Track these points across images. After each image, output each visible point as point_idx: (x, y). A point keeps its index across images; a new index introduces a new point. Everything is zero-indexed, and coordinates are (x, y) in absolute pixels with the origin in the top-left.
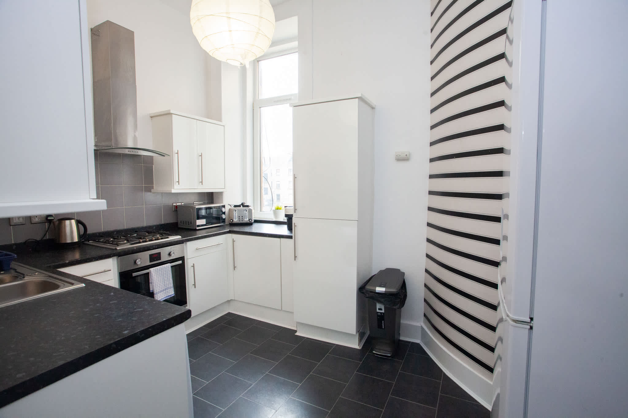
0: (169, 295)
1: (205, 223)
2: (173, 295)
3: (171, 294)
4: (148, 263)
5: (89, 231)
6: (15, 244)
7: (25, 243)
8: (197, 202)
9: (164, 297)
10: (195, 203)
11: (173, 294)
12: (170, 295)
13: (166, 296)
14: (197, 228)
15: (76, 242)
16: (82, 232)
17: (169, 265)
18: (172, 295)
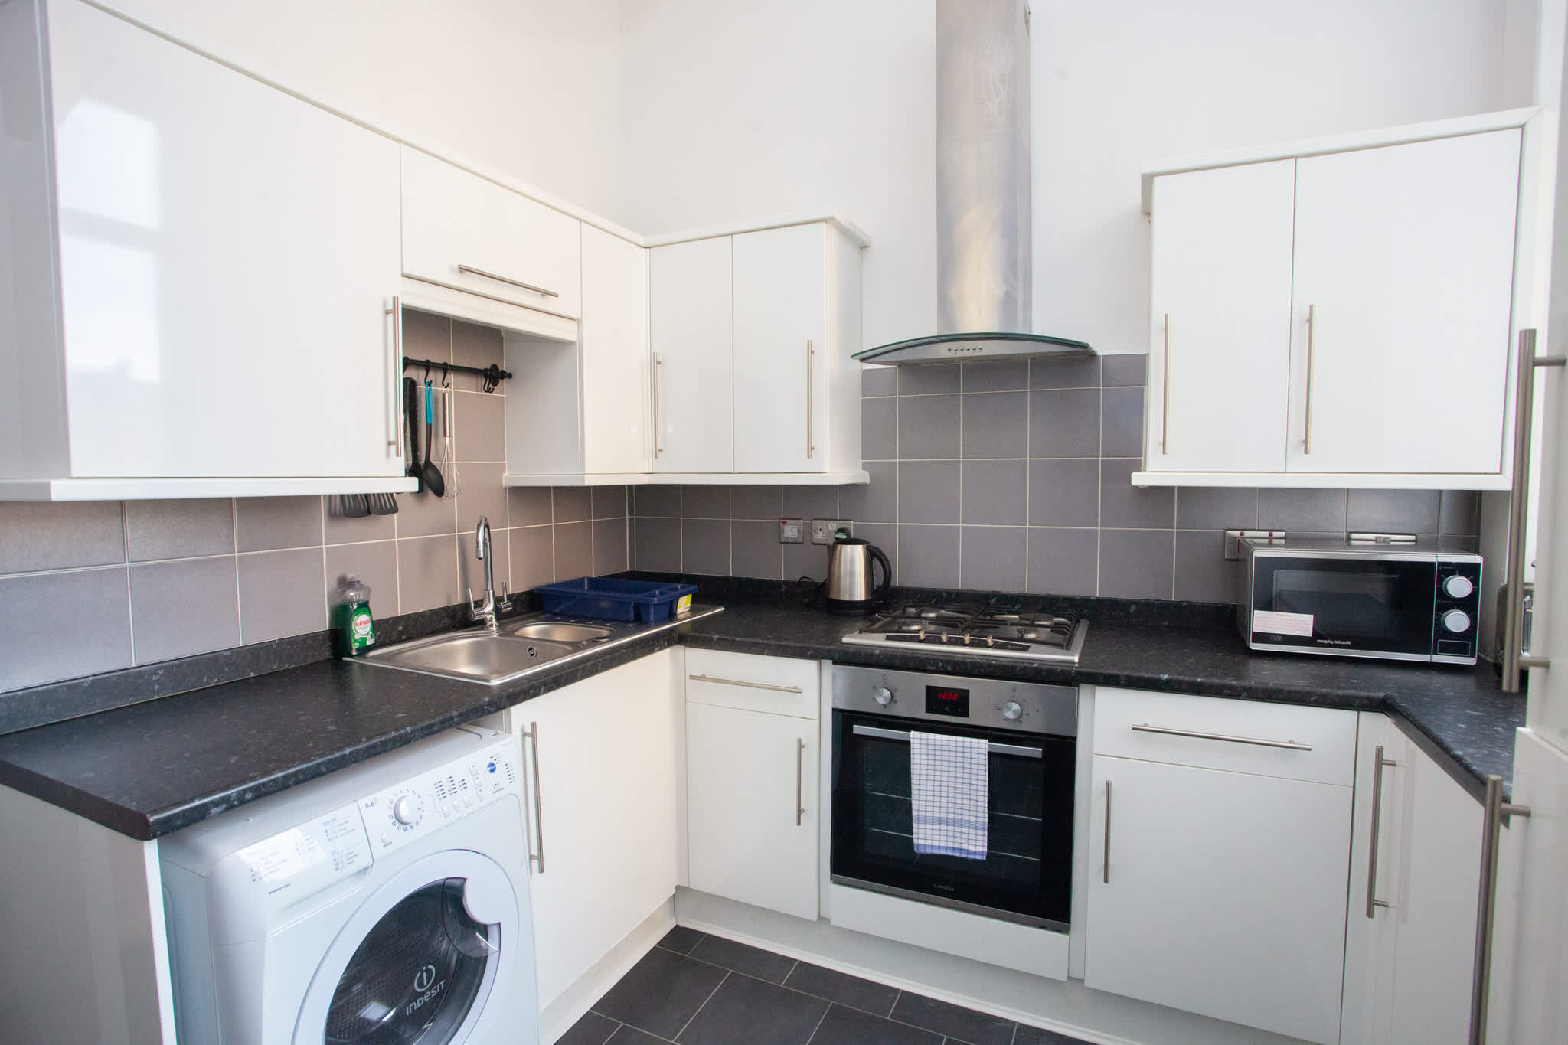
0: (965, 847)
1: (1309, 633)
2: (978, 857)
3: (972, 848)
4: (921, 713)
5: (896, 582)
6: (785, 582)
7: (799, 583)
8: (1373, 536)
9: (943, 844)
10: (1354, 536)
11: (982, 853)
12: (968, 852)
13: (951, 845)
14: (1254, 646)
15: (861, 601)
16: (879, 580)
17: (983, 745)
18: (975, 853)
